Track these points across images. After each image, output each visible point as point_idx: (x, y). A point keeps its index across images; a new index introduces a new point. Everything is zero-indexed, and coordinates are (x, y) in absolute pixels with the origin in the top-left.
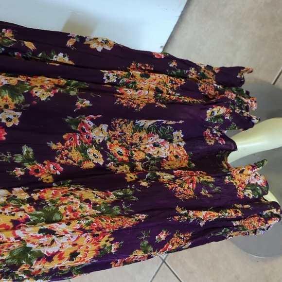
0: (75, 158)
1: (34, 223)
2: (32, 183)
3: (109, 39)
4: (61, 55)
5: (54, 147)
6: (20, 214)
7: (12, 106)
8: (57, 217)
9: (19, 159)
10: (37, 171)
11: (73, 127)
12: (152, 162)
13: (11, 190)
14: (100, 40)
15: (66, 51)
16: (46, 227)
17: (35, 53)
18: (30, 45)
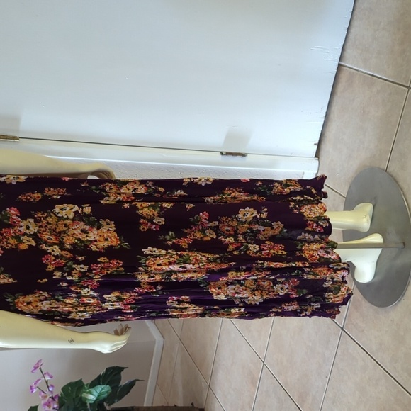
0: (198, 236)
1: (178, 263)
2: (177, 248)
3: (208, 177)
4: (179, 191)
5: (186, 231)
6: (172, 259)
7: (156, 215)
8: (189, 261)
9: (168, 238)
10: (179, 242)
11: (196, 223)
12: (251, 234)
13: (167, 251)
14: (203, 180)
15: (182, 188)
16: (183, 265)
17: (165, 193)
18: (161, 189)
